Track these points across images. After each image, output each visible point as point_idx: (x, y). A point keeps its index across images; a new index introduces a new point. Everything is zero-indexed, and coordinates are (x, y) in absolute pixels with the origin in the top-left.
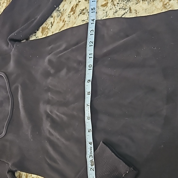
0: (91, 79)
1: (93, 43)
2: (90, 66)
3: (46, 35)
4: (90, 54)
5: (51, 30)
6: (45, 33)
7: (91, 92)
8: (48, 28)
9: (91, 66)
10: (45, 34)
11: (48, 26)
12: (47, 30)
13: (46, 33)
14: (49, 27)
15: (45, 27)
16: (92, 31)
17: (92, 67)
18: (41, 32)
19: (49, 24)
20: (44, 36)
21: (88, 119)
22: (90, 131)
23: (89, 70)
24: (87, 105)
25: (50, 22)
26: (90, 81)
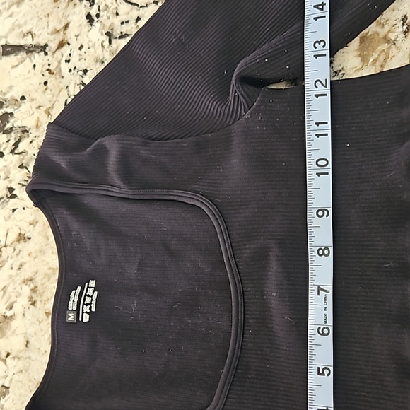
0: (328, 204)
1: (326, 86)
2: (319, 163)
3: (378, 64)
4: (317, 124)
5: (404, 48)
6: (375, 55)
7: (331, 249)
8: (386, 39)
9: (325, 163)
10: (375, 61)
11: (389, 31)
12: (385, 46)
13: (382, 58)
14: (392, 36)
15: (377, 34)
16: (319, 42)
17: (330, 165)
18: (356, 53)
19: (392, 22)
20: (369, 71)
21: (323, 334)
22: (326, 372)
23: (318, 174)
24: (319, 289)
25: (400, 17)
26: (326, 213)
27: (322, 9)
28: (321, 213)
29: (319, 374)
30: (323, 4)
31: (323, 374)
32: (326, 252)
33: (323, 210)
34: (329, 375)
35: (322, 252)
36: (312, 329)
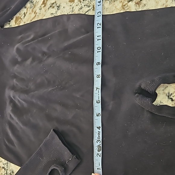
0: (100, 61)
1: (101, 25)
2: (98, 48)
4: (98, 36)
5: (23, 21)
7: (101, 75)
12: (20, 20)
13: (19, 23)
14: (22, 18)
17: (101, 49)
18: (14, 21)
19: (22, 14)
20: (17, 26)
21: (98, 103)
22: (99, 115)
23: (98, 52)
24: (97, 88)
25: (24, 13)
26: (99, 64)
27: (100, 3)
28: (98, 64)
29: (97, 116)
30: (100, 1)
31: (98, 116)
32: (99, 76)
33: (98, 63)
34: (100, 116)
35: (98, 76)
36: (95, 102)
